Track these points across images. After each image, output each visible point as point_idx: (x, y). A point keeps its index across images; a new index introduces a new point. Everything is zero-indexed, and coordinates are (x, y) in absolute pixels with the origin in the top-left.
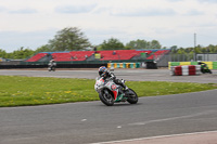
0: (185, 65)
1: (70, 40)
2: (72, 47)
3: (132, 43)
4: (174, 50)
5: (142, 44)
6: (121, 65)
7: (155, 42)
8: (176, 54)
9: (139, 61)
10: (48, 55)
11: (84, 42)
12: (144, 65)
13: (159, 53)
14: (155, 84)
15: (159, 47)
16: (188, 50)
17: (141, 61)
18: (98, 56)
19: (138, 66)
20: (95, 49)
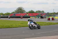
0: (51, 18)
1: (20, 10)
2: (21, 12)
3: (37, 11)
4: (48, 13)
5: (39, 12)
6: (34, 17)
7: (43, 11)
8: (48, 14)
9: (38, 16)
10: (14, 14)
11: (24, 11)
12: (40, 17)
13: (44, 14)
14: (43, 23)
15: (44, 12)
16: (52, 13)
17: (39, 16)
18: (28, 15)
19: (38, 18)
20: (27, 13)
